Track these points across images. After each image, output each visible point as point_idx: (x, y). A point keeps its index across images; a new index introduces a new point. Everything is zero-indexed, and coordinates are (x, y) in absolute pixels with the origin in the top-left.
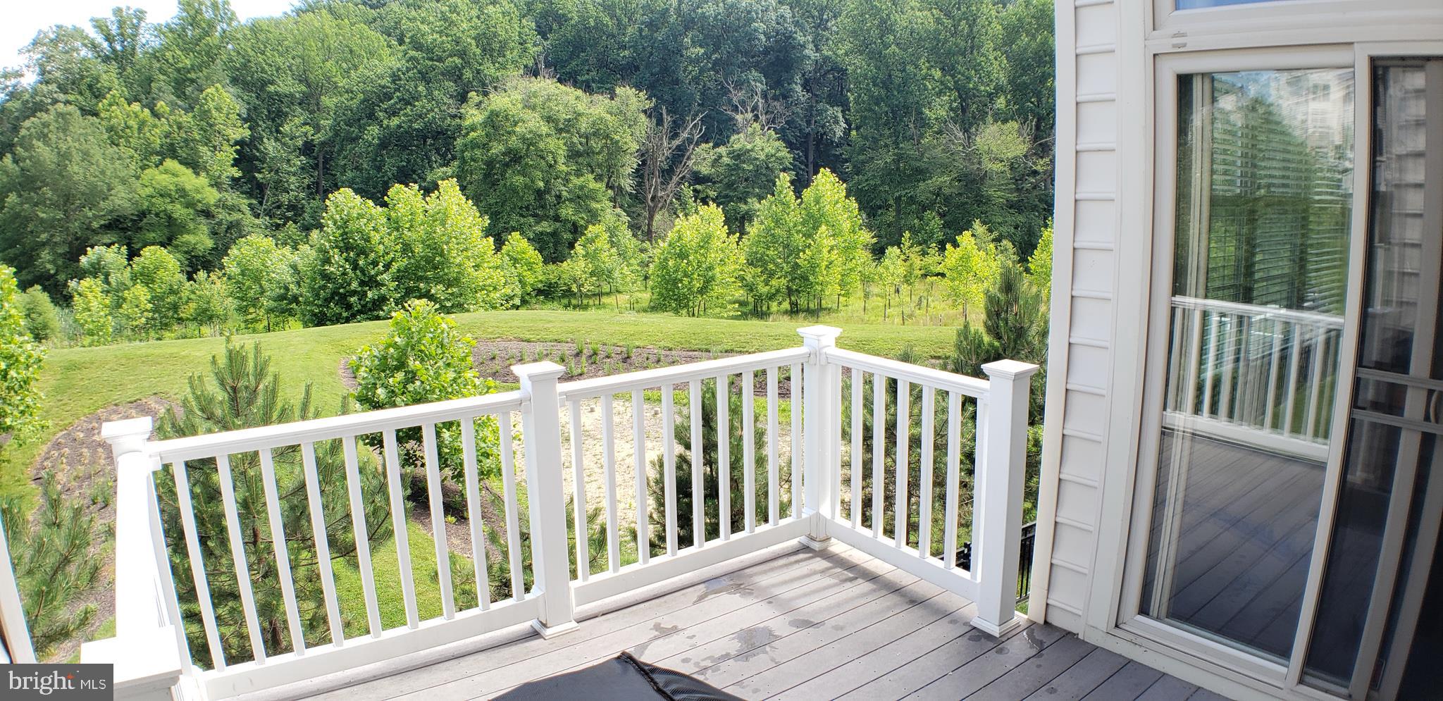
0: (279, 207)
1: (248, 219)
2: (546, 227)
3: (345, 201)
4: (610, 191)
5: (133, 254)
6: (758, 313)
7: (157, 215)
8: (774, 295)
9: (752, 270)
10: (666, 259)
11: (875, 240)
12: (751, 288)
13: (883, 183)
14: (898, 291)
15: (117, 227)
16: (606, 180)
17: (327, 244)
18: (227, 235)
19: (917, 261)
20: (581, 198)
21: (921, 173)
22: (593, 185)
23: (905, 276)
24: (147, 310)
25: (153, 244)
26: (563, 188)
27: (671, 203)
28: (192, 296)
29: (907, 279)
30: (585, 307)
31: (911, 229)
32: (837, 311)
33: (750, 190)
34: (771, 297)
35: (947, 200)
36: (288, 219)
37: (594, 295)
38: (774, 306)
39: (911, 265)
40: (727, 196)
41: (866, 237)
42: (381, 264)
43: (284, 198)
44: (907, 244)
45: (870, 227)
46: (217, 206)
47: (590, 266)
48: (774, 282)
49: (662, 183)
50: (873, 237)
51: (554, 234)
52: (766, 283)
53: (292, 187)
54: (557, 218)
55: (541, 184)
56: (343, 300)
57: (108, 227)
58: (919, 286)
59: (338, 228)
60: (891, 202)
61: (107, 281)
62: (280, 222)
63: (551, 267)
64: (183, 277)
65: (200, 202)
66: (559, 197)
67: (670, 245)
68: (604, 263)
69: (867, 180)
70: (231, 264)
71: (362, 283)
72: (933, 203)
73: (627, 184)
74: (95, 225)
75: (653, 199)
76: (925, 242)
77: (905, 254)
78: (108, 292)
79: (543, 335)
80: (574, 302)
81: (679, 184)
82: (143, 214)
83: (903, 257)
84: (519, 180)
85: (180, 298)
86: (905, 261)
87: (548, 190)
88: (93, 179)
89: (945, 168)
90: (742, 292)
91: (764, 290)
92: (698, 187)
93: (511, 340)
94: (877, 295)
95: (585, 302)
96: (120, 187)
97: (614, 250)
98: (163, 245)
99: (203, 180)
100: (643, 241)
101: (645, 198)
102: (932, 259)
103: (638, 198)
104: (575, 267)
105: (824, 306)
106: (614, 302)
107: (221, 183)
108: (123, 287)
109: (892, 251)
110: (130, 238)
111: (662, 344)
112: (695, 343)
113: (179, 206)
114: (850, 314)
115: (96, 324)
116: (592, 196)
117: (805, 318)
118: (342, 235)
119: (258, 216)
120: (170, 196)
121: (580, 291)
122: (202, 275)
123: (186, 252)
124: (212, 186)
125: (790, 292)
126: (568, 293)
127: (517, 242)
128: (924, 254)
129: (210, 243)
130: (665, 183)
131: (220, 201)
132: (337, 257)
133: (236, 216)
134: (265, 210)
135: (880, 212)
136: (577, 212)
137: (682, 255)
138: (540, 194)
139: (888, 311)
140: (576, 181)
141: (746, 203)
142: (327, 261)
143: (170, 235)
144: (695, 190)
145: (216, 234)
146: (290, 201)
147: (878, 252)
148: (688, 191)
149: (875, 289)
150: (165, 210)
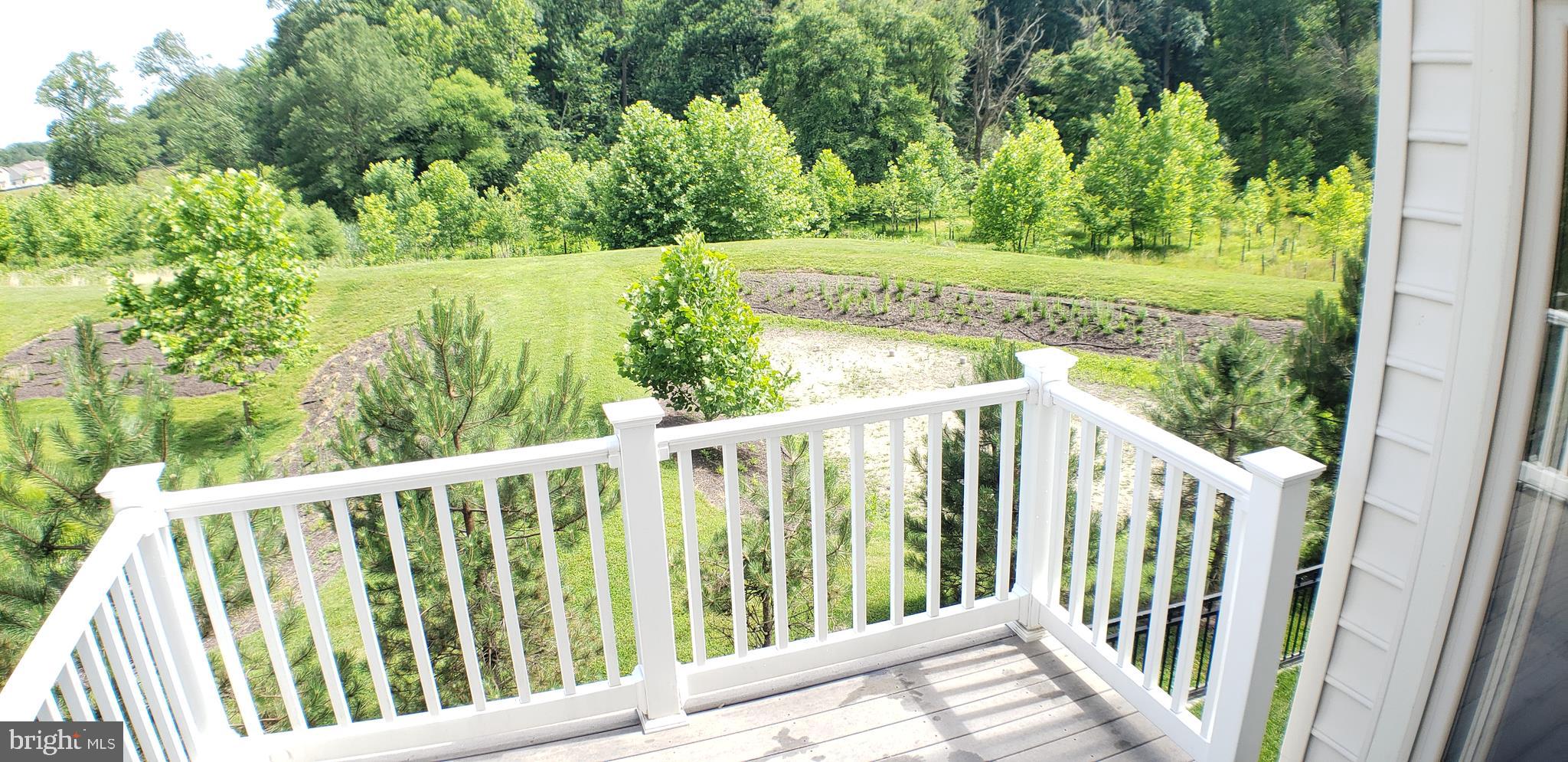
0: (580, 118)
1: (547, 131)
2: (862, 143)
3: (643, 114)
4: (933, 103)
5: (421, 167)
6: (1096, 249)
7: (449, 127)
8: (1114, 228)
9: (1090, 198)
10: (991, 182)
11: (1236, 169)
12: (1087, 219)
13: (1247, 102)
14: (1259, 231)
15: (408, 139)
16: (930, 90)
17: (623, 162)
18: (523, 148)
19: (1284, 197)
20: (902, 112)
21: (1291, 93)
22: (915, 97)
23: (1269, 213)
24: (434, 228)
25: (446, 158)
26: (881, 100)
27: (1003, 117)
28: (483, 213)
29: (1272, 217)
30: (901, 234)
31: (1279, 157)
32: (1187, 250)
33: (1094, 104)
34: (1111, 231)
35: (1322, 126)
36: (589, 131)
37: (911, 220)
38: (1115, 241)
39: (1276, 201)
40: (1067, 110)
41: (1227, 165)
42: (678, 185)
43: (586, 108)
44: (1274, 176)
45: (1232, 154)
46: (513, 118)
47: (906, 188)
48: (1113, 213)
49: (993, 94)
50: (1234, 165)
51: (870, 152)
52: (1106, 213)
53: (594, 96)
54: (875, 134)
55: (857, 97)
56: (639, 221)
57: (399, 140)
58: (1284, 224)
59: (635, 144)
60: (1257, 124)
61: (392, 197)
62: (582, 134)
63: (865, 188)
64: (474, 193)
65: (494, 113)
66: (878, 109)
67: (995, 167)
68: (923, 184)
69: (1230, 97)
70: (524, 179)
71: (657, 206)
72: (1305, 129)
73: (954, 96)
74: (384, 138)
75: (983, 112)
76: (1294, 173)
77: (1270, 187)
78: (395, 208)
79: (846, 267)
80: (888, 227)
81: (1012, 96)
82: (434, 127)
83: (1268, 191)
84: (833, 93)
85: (471, 215)
86: (1270, 195)
87: (864, 102)
88: (380, 91)
89: (1320, 89)
90: (1077, 223)
91: (1102, 222)
92: (1036, 99)
93: (811, 272)
94: (1237, 234)
95: (900, 228)
96: (410, 98)
97: (935, 170)
98: (456, 160)
99: (498, 91)
100: (968, 160)
101: (973, 111)
102: (1302, 194)
103: (965, 111)
104: (890, 190)
105: (1173, 244)
106: (932, 229)
107: (517, 93)
108: (409, 203)
109: (1256, 184)
110: (421, 151)
111: (976, 282)
112: (1014, 284)
113: (472, 119)
114: (1202, 255)
115: (380, 242)
116: (914, 109)
117: (1149, 257)
118: (639, 152)
119: (556, 128)
120: (462, 107)
121: (895, 216)
122: (493, 191)
123: (479, 167)
124: (507, 95)
125: (1134, 225)
126: (881, 218)
127: (830, 161)
128: (1292, 188)
129: (506, 157)
130: (997, 94)
131: (516, 112)
132: (634, 177)
133: (533, 128)
134: (564, 121)
135: (1243, 135)
136: (897, 128)
137: (1009, 178)
138: (855, 107)
139: (1247, 254)
140: (896, 92)
141: (1089, 119)
142: (623, 180)
143: (463, 148)
144: (1031, 102)
145: (513, 146)
146: (591, 112)
147: (1239, 182)
148: (1022, 103)
149: (1233, 227)
150: (458, 123)
